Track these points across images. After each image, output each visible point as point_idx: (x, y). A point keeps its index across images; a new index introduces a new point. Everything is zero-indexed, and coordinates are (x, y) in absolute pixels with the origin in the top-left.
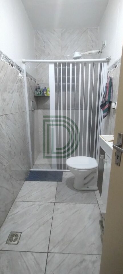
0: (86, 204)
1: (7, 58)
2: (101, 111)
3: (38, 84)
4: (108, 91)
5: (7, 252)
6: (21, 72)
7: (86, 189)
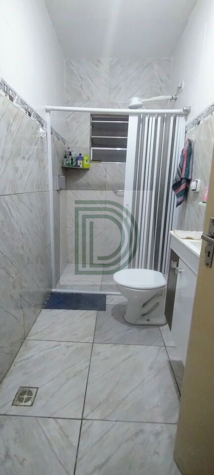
0: (145, 346)
1: (23, 103)
2: (172, 193)
3: (69, 148)
4: (185, 163)
5: (14, 417)
6: (42, 126)
7: (146, 322)
